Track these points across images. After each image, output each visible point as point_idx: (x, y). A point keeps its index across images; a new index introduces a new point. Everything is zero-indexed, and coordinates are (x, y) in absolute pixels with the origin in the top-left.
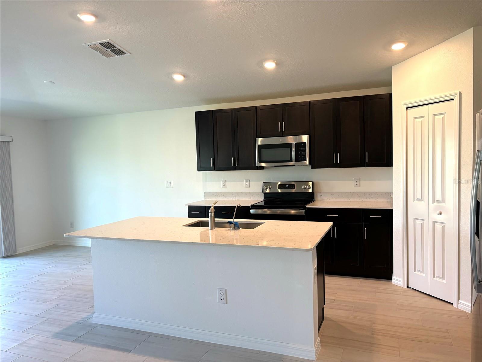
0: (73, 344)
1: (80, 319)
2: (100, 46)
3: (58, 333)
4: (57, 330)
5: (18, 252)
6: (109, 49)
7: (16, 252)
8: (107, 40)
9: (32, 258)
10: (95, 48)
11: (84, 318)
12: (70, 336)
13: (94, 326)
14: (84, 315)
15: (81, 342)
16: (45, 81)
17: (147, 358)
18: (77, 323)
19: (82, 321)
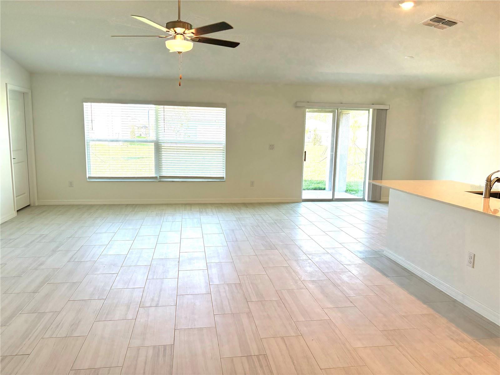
2: (431, 22)
5: (382, 200)
6: (441, 23)
7: (380, 199)
8: (435, 16)
10: (429, 25)
13: (382, 256)
17: (394, 284)
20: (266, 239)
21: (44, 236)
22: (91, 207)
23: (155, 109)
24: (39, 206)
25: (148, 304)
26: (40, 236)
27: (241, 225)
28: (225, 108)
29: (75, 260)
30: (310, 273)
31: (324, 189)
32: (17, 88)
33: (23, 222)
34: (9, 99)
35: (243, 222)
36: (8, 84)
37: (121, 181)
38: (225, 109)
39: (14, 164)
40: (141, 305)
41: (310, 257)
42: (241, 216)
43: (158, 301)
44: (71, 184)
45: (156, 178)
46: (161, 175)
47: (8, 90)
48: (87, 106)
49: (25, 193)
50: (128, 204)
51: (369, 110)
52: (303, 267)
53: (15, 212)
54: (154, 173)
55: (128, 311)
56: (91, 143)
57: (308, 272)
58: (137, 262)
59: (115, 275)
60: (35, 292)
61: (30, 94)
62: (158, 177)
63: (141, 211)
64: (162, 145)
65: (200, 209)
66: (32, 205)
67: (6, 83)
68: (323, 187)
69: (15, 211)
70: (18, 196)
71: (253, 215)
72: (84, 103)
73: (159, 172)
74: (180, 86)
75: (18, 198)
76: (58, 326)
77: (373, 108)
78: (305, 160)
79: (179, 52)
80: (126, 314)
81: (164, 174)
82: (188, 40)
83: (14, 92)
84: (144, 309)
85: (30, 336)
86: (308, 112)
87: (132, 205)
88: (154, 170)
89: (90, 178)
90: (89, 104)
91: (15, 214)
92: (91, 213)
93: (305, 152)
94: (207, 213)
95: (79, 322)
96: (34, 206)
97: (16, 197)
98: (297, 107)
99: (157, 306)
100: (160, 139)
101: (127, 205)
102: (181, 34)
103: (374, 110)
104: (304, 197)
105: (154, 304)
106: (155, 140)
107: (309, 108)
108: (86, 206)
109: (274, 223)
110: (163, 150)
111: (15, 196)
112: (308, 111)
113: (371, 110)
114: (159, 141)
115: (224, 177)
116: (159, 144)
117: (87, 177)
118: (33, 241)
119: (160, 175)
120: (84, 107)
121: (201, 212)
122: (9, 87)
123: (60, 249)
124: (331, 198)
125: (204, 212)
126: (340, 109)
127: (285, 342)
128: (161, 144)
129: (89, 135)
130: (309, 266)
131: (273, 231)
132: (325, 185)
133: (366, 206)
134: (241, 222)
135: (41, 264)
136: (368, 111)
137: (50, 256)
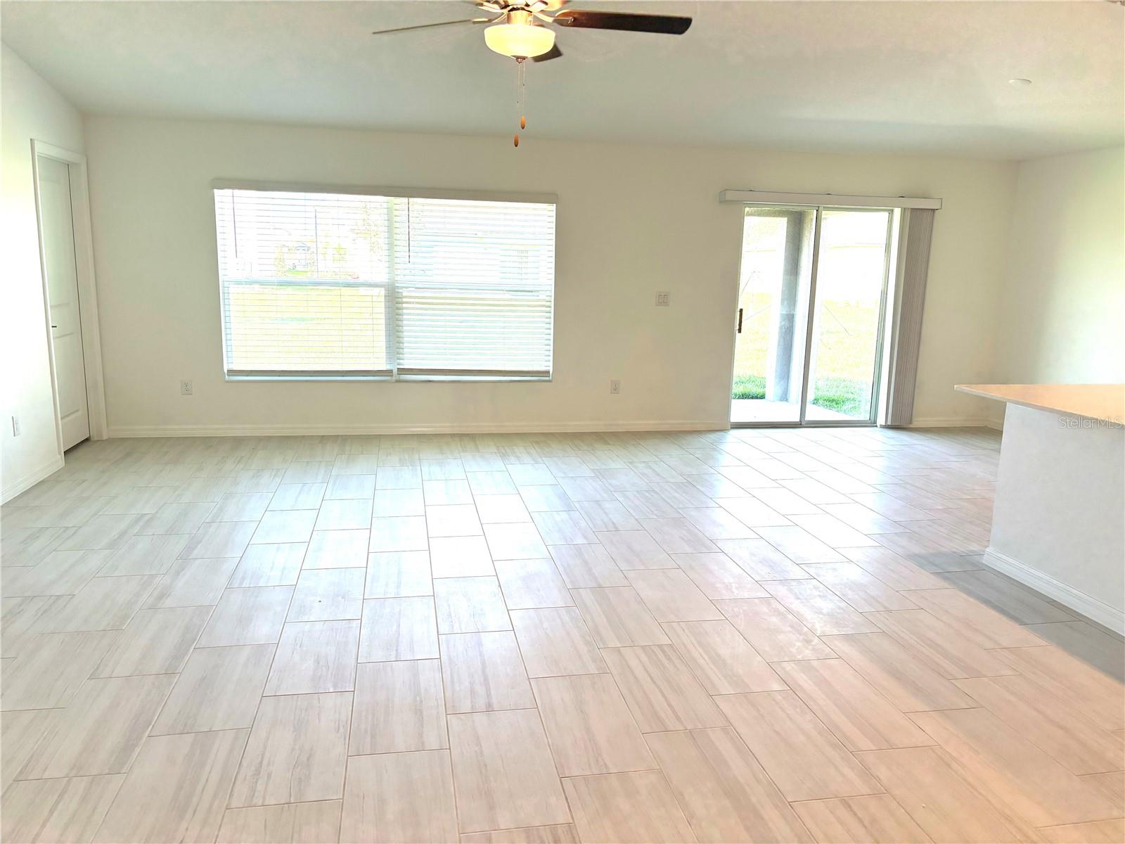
0: (932, 576)
1: (962, 550)
3: (916, 555)
4: (917, 549)
5: (915, 424)
7: (911, 423)
9: (934, 439)
11: (971, 551)
12: (934, 564)
13: (983, 568)
14: (974, 547)
15: (946, 579)
16: (1011, 81)
17: (1047, 644)
18: (954, 552)
19: (965, 553)
20: (686, 526)
21: (146, 518)
22: (237, 442)
23: (385, 205)
24: (111, 441)
25: (466, 706)
26: (137, 520)
27: (611, 489)
28: (555, 205)
29: (241, 583)
30: (828, 614)
31: (762, 397)
32: (54, 152)
33: (83, 481)
34: (40, 180)
35: (614, 482)
36: (36, 142)
37: (307, 381)
38: (553, 207)
39: (54, 338)
40: (451, 709)
41: (812, 571)
42: (604, 467)
43: (489, 695)
44: (187, 389)
45: (389, 373)
46: (402, 367)
47: (36, 157)
48: (223, 198)
49: (77, 411)
50: (323, 436)
51: (892, 210)
52: (806, 599)
53: (60, 457)
54: (384, 360)
55: (422, 726)
56: (233, 289)
57: (823, 611)
58: (398, 587)
59: (355, 624)
60: (170, 672)
61: (83, 168)
62: (395, 371)
63: (362, 454)
64: (404, 294)
65: (498, 448)
66: (96, 439)
67: (31, 140)
68: (759, 391)
69: (60, 454)
70: (67, 416)
71: (630, 463)
72: (216, 191)
73: (398, 359)
74: (516, 146)
75: (66, 420)
76: (258, 772)
77: (904, 207)
78: (740, 331)
79: (517, 58)
80: (421, 735)
81: (407, 364)
82: (542, 24)
83: (49, 161)
84: (461, 719)
85: (195, 800)
86: (749, 215)
87: (335, 438)
88: (384, 355)
89: (231, 372)
90: (228, 192)
91: (60, 462)
92: (242, 457)
93: (741, 310)
94: (518, 458)
95: (308, 759)
96: (98, 441)
97: (62, 419)
98: (723, 201)
99: (489, 709)
100: (397, 278)
101: (323, 439)
102: (523, 9)
103: (904, 210)
104: (735, 418)
105: (481, 703)
106: (387, 281)
107: (750, 206)
108: (222, 440)
109: (687, 484)
110: (404, 305)
111: (59, 419)
112: (748, 212)
113: (897, 212)
114: (397, 285)
115: (548, 372)
116: (397, 290)
117: (226, 371)
118: (123, 534)
119: (399, 367)
120: (217, 199)
121: (504, 456)
122: (39, 148)
123: (196, 552)
124: (796, 419)
125: (510, 454)
126: (824, 207)
127: (852, 810)
128: (401, 291)
129: (229, 267)
130: (819, 596)
131: (693, 504)
132: (764, 387)
133: (881, 440)
134: (609, 481)
135: (162, 596)
136: (886, 214)
137: (178, 573)
